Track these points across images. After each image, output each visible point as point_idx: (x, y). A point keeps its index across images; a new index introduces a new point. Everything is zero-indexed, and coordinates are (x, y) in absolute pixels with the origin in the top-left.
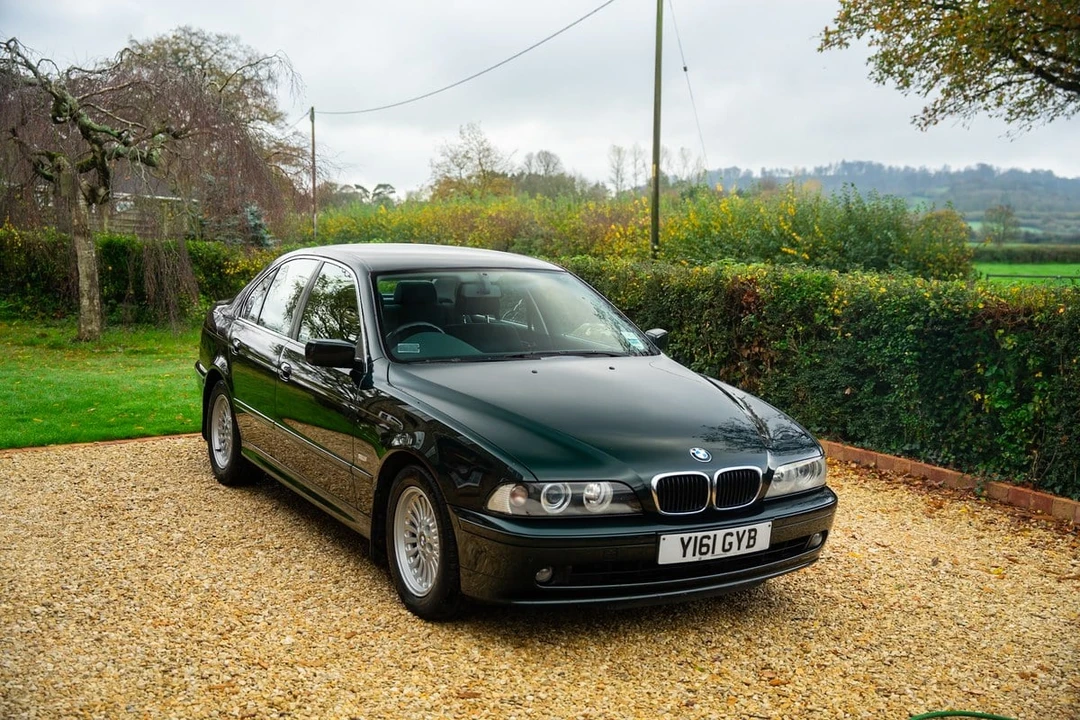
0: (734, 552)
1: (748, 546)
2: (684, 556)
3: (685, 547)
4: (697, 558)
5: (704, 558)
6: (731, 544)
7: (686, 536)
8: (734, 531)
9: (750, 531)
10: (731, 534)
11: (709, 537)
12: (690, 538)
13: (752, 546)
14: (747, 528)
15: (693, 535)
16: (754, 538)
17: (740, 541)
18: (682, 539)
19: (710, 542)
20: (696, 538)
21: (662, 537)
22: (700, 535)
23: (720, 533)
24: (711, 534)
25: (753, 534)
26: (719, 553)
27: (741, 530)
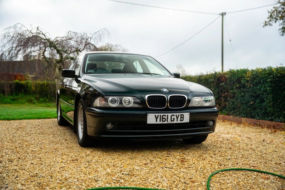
0: (175, 122)
1: (181, 120)
2: (156, 121)
3: (157, 118)
4: (161, 122)
5: (164, 123)
6: (174, 119)
7: (157, 115)
8: (175, 114)
9: (181, 115)
10: (174, 115)
11: (165, 116)
12: (158, 115)
13: (182, 120)
14: (180, 114)
15: (159, 114)
16: (183, 118)
17: (177, 118)
18: (155, 115)
19: (166, 117)
20: (160, 115)
21: (148, 114)
22: (162, 114)
23: (170, 115)
24: (166, 114)
25: (182, 116)
26: (169, 122)
27: (178, 114)
